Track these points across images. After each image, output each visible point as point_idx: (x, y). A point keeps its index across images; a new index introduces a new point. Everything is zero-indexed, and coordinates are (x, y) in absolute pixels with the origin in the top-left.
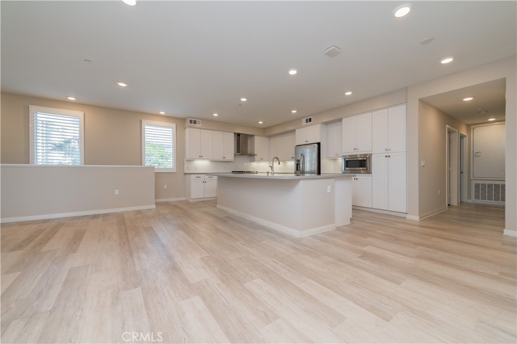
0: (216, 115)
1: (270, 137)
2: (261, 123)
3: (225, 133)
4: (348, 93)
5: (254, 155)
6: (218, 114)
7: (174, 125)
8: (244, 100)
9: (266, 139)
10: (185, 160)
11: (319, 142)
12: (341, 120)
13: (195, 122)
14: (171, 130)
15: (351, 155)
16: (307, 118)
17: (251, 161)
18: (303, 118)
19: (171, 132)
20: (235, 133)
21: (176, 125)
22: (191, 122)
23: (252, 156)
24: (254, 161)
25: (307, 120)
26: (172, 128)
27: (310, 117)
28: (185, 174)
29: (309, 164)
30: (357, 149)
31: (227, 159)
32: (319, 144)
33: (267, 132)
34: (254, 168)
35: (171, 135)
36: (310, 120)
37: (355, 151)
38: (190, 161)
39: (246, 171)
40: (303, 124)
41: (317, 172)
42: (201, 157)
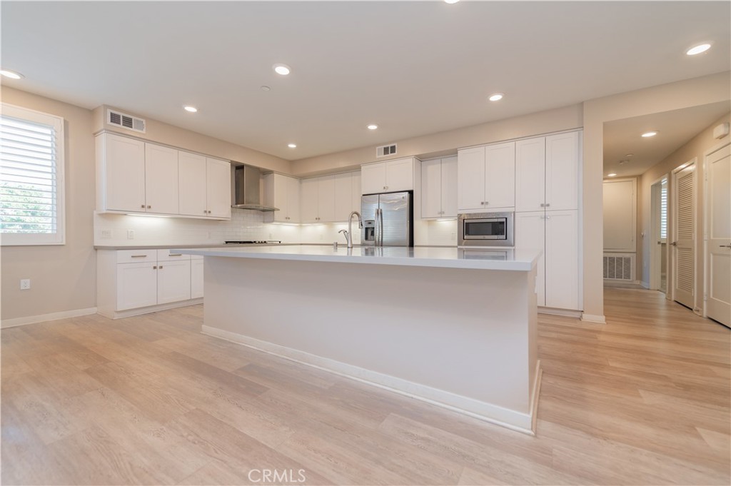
0: (191, 109)
1: (302, 178)
2: (292, 146)
3: (210, 160)
4: (496, 98)
5: (273, 210)
6: (199, 110)
7: (58, 122)
8: (282, 71)
9: (295, 182)
10: (95, 212)
11: (410, 189)
12: (454, 153)
13: (128, 122)
14: (49, 132)
15: (470, 214)
16: (386, 146)
17: (264, 222)
18: (380, 145)
19: (49, 138)
20: (233, 163)
21: (65, 122)
22: (115, 118)
23: (267, 212)
24: (272, 221)
25: (386, 151)
26: (51, 128)
27: (393, 145)
28: (96, 249)
29: (391, 228)
30: (487, 203)
31: (216, 214)
32: (411, 193)
33: (297, 167)
34: (270, 236)
35: (49, 144)
36: (393, 149)
37: (483, 206)
38: (109, 216)
39: (257, 240)
40: (377, 157)
41: (408, 244)
42: (146, 209)
